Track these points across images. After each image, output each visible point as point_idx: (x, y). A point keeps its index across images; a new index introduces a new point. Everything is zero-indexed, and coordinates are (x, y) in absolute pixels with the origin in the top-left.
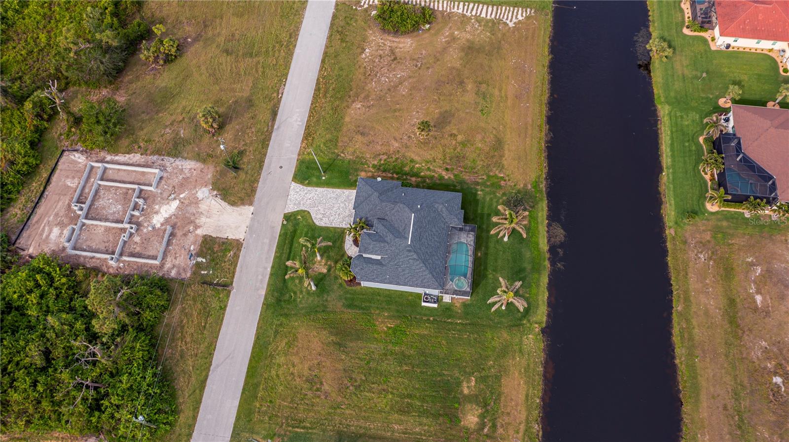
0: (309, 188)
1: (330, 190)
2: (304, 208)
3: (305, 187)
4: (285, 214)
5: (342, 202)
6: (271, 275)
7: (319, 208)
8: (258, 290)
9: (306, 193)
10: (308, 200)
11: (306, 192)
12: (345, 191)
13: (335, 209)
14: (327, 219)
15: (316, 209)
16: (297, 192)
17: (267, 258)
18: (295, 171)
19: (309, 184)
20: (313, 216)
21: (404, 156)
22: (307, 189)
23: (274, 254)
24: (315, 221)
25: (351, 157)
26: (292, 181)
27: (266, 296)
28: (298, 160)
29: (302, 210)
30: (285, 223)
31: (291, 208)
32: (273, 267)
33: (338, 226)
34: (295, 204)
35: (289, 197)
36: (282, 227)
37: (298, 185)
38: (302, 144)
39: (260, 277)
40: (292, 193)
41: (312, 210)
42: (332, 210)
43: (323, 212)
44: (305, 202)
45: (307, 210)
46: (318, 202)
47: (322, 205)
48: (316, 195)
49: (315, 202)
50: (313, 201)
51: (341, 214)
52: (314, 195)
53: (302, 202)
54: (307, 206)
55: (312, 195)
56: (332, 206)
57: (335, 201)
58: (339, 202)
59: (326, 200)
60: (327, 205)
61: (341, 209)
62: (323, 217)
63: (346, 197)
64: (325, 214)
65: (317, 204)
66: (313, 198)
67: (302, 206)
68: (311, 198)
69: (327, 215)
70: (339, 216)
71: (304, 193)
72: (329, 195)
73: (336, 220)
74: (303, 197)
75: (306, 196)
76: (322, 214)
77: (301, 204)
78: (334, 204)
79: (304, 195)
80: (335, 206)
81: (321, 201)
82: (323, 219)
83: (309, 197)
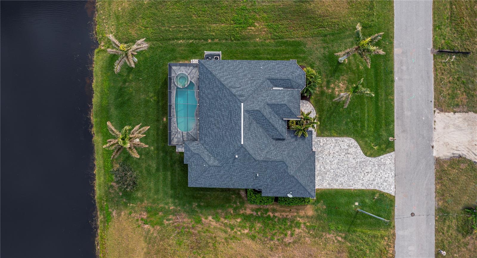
0: (372, 187)
1: (346, 187)
2: (370, 159)
3: (377, 188)
4: (394, 150)
5: (329, 171)
6: (392, 72)
7: (354, 161)
8: (403, 53)
9: (374, 180)
10: (370, 171)
11: (375, 183)
12: (328, 187)
13: (336, 161)
14: (343, 147)
15: (358, 160)
16: (386, 181)
17: (402, 92)
18: (394, 210)
19: (373, 193)
20: (359, 150)
21: (264, 243)
22: (375, 186)
23: (395, 98)
24: (356, 144)
25: (328, 236)
26: (394, 197)
27: (392, 47)
28: (394, 226)
29: (375, 157)
30: (391, 139)
31: (388, 158)
32: (393, 81)
33: (328, 139)
34: (385, 164)
35: (393, 175)
36: (394, 133)
37: (386, 191)
38: (394, 251)
39: (404, 68)
40: (392, 180)
41: (363, 159)
42: (339, 160)
43: (349, 156)
44: (372, 168)
45: (368, 158)
46: (358, 170)
47: (352, 166)
48: (362, 179)
49: (361, 170)
50: (363, 171)
51: (328, 155)
52: (364, 179)
53: (377, 168)
54: (369, 163)
55: (367, 178)
56: (340, 165)
57: (338, 173)
58: (332, 171)
59: (349, 172)
60: (346, 165)
61: (328, 161)
62: (348, 149)
63: (327, 178)
64: (345, 153)
65: (359, 167)
66: (364, 174)
67: (376, 163)
68: (366, 174)
69: (343, 152)
70: (329, 152)
71: (376, 180)
72: (346, 180)
73: (332, 147)
74: (377, 176)
75: (374, 177)
76: (349, 154)
77: (377, 166)
78: (339, 168)
79: (376, 178)
80: (337, 166)
81: (354, 171)
82: (347, 147)
83: (369, 175)
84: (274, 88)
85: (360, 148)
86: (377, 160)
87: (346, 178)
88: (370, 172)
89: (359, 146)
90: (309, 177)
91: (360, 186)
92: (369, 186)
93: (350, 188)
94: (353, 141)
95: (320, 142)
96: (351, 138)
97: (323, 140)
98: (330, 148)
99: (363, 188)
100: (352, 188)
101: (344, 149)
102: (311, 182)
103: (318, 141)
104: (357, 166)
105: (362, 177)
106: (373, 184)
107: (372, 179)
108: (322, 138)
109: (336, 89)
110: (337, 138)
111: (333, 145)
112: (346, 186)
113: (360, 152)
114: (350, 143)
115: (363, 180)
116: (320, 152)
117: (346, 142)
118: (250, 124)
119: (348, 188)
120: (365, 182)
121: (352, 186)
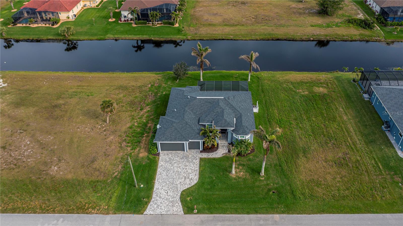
0: (154, 195)
2: (179, 194)
3: (153, 200)
4: (185, 214)
5: (172, 165)
6: (256, 212)
7: (178, 183)
8: (276, 221)
9: (160, 197)
10: (169, 194)
11: (158, 198)
13: (180, 170)
14: (190, 175)
15: (179, 186)
16: (158, 207)
17: (239, 221)
18: (130, 213)
19: (149, 197)
20: (187, 186)
22: (155, 198)
23: (234, 215)
24: (193, 184)
26: (142, 214)
27: (279, 213)
28: (115, 214)
29: (180, 198)
30: (196, 211)
31: (178, 208)
32: (248, 213)
33: (198, 165)
34: (173, 206)
35: (163, 213)
36: (201, 214)
37: (149, 207)
38: (93, 213)
39: (262, 222)
40: (158, 211)
41: (180, 189)
42: (181, 172)
43: (183, 179)
44: (171, 196)
45: (180, 193)
46: (171, 185)
47: (174, 181)
48: (163, 189)
49: (170, 188)
50: (169, 189)
51: (185, 165)
52: (163, 190)
53: (171, 200)
54: (175, 194)
55: (163, 192)
56: (176, 173)
57: (170, 171)
58: (172, 168)
59: (169, 179)
60: (175, 177)
61: (180, 165)
62: (189, 178)
63: (167, 164)
64: (185, 177)
65: (173, 186)
66: (167, 190)
67: (175, 199)
68: (166, 192)
69: (187, 175)
70: (188, 166)
71: (160, 199)
72: (163, 177)
73: (191, 168)
74: (164, 200)
75: (163, 197)
76: (185, 179)
77: (173, 200)
78: (174, 172)
79: (162, 199)
80: (176, 171)
81: (170, 183)
82: (190, 177)
83: (166, 194)
84: (235, 119)
85: (189, 187)
86: (178, 200)
87: (165, 177)
88: (167, 195)
89: (190, 186)
90: (170, 137)
91: (156, 187)
92: (155, 194)
93: (156, 180)
94: (195, 182)
95: (196, 160)
96: (197, 180)
97: (197, 162)
98: (191, 167)
99: (155, 189)
100: (156, 181)
101: (189, 176)
102: (166, 138)
103: (197, 159)
104: (174, 185)
105: (164, 188)
106: (157, 196)
107: (161, 196)
108: (199, 161)
109: (238, 170)
110: (198, 171)
111: (193, 168)
112: (159, 177)
113: (185, 187)
114: (194, 180)
115: (161, 189)
116: (188, 160)
117: (195, 177)
118: (210, 103)
119: (156, 179)
120: (159, 191)
121: (157, 181)
